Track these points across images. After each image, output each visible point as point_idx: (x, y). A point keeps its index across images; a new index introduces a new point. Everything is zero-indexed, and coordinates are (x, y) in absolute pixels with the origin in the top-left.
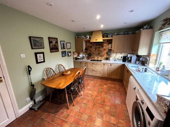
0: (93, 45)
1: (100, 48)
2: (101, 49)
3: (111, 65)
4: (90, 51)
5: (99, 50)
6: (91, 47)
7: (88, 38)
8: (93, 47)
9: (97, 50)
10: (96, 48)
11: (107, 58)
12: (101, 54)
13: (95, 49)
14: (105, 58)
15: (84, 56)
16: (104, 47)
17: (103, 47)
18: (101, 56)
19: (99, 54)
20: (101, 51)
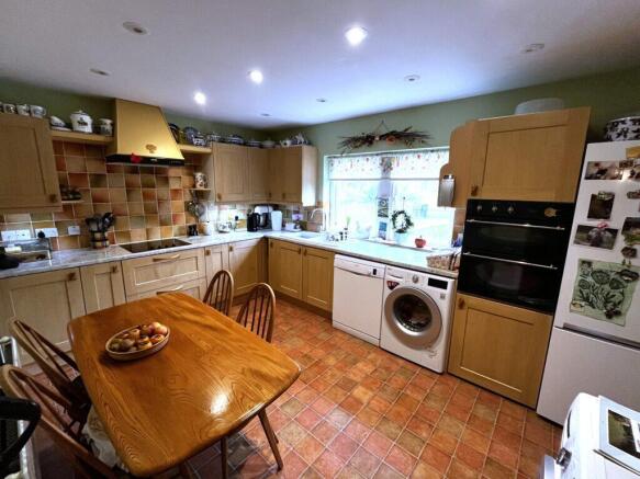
0: (110, 170)
1: (154, 187)
2: (160, 191)
3: (231, 249)
4: (96, 200)
5: (146, 196)
6: (98, 180)
7: (88, 129)
8: (109, 178)
9: (139, 194)
10: (130, 188)
11: (195, 227)
12: (163, 213)
13: (128, 192)
14: (181, 228)
15: (50, 232)
16: (171, 181)
17: (166, 180)
18: (163, 223)
19: (152, 215)
20: (160, 201)
